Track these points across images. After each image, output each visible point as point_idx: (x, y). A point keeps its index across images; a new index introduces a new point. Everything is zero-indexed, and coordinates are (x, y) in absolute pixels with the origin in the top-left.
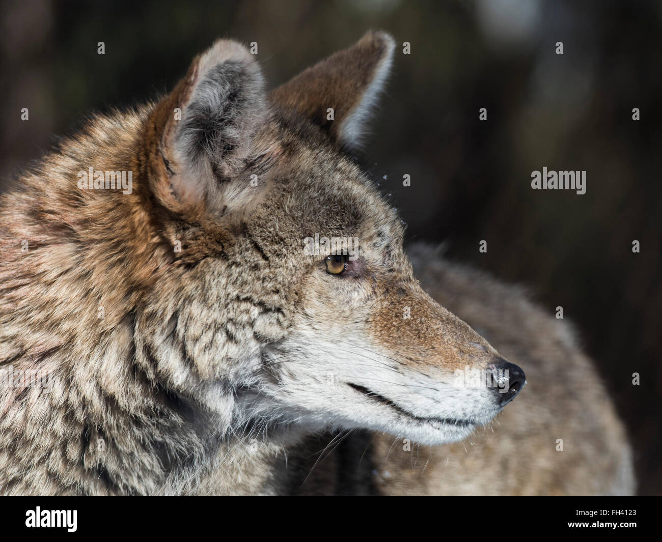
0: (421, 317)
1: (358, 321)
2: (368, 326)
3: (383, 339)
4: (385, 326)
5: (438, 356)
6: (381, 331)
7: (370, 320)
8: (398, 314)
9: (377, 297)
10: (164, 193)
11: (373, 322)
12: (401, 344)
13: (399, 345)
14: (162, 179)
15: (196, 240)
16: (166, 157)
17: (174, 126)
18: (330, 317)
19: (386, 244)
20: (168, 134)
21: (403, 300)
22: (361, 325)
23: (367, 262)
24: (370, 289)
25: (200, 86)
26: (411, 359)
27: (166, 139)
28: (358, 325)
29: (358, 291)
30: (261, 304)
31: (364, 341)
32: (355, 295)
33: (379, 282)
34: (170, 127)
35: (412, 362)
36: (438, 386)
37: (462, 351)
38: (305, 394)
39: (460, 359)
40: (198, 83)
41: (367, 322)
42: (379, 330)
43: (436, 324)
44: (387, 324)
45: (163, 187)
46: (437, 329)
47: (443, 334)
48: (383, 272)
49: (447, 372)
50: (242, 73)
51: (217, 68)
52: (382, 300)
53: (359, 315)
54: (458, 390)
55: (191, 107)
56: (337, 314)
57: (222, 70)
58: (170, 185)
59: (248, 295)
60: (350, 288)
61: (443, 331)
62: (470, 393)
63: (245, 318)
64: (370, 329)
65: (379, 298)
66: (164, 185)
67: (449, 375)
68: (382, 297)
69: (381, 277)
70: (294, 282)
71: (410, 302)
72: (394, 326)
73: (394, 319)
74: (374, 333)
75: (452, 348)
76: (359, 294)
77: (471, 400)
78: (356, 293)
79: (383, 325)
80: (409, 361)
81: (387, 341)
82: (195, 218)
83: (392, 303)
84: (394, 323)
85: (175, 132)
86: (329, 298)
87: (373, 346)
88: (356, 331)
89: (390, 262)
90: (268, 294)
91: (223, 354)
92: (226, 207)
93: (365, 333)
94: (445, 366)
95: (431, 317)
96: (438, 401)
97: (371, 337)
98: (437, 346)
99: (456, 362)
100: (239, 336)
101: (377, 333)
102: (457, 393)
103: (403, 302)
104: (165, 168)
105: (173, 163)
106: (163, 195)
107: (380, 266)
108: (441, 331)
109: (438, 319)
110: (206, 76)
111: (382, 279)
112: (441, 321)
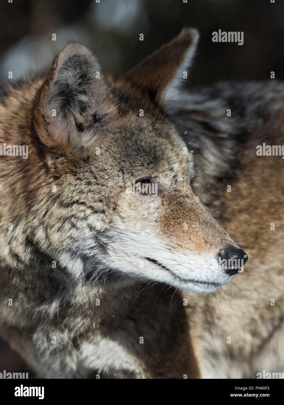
0: (187, 220)
1: (151, 221)
2: (157, 224)
3: (164, 232)
4: (166, 224)
5: (192, 244)
6: (164, 227)
7: (158, 220)
8: (174, 218)
9: (164, 207)
10: (43, 135)
11: (160, 222)
12: (174, 235)
13: (173, 236)
14: (41, 127)
15: (63, 165)
16: (43, 113)
17: (46, 94)
18: (135, 218)
19: (174, 175)
20: (43, 100)
21: (179, 209)
22: (153, 223)
23: (161, 185)
24: (160, 202)
25: (60, 71)
26: (178, 245)
27: (42, 102)
28: (151, 223)
29: (154, 202)
30: (91, 207)
31: (154, 233)
32: (152, 205)
33: (167, 198)
34: (44, 95)
35: (179, 247)
36: (192, 262)
37: (206, 242)
38: (121, 263)
39: (204, 246)
40: (58, 69)
41: (156, 221)
42: (163, 226)
43: (195, 225)
44: (167, 223)
45: (42, 131)
46: (195, 227)
47: (198, 231)
48: (170, 191)
49: (196, 254)
50: (86, 62)
51: (69, 60)
52: (166, 209)
53: (152, 218)
54: (202, 265)
55: (56, 83)
56: (140, 217)
57: (73, 61)
58: (46, 131)
59: (84, 201)
60: (150, 201)
61: (198, 229)
62: (209, 267)
63: (82, 215)
64: (158, 226)
65: (165, 207)
66: (43, 131)
67: (197, 256)
68: (167, 207)
69: (168, 195)
70: (112, 197)
71: (183, 211)
72: (172, 225)
73: (172, 220)
74: (160, 228)
75: (201, 240)
76: (154, 204)
77: (210, 271)
78: (153, 203)
79: (165, 224)
80: (177, 246)
81: (167, 233)
82: (62, 152)
83: (172, 210)
84: (172, 223)
85: (47, 98)
86: (136, 206)
87: (159, 236)
88: (150, 227)
89: (175, 186)
90: (95, 202)
91: (69, 234)
92: (83, 147)
93: (155, 228)
94: (195, 250)
95: (193, 220)
96: (192, 271)
97: (158, 231)
98: (192, 238)
99: (202, 248)
100: (78, 225)
101: (162, 228)
102: (202, 267)
103: (178, 210)
104: (43, 120)
105: (47, 117)
106: (42, 136)
107: (168, 188)
108: (197, 229)
109: (197, 222)
110: (63, 64)
111: (168, 196)
112: (199, 223)
